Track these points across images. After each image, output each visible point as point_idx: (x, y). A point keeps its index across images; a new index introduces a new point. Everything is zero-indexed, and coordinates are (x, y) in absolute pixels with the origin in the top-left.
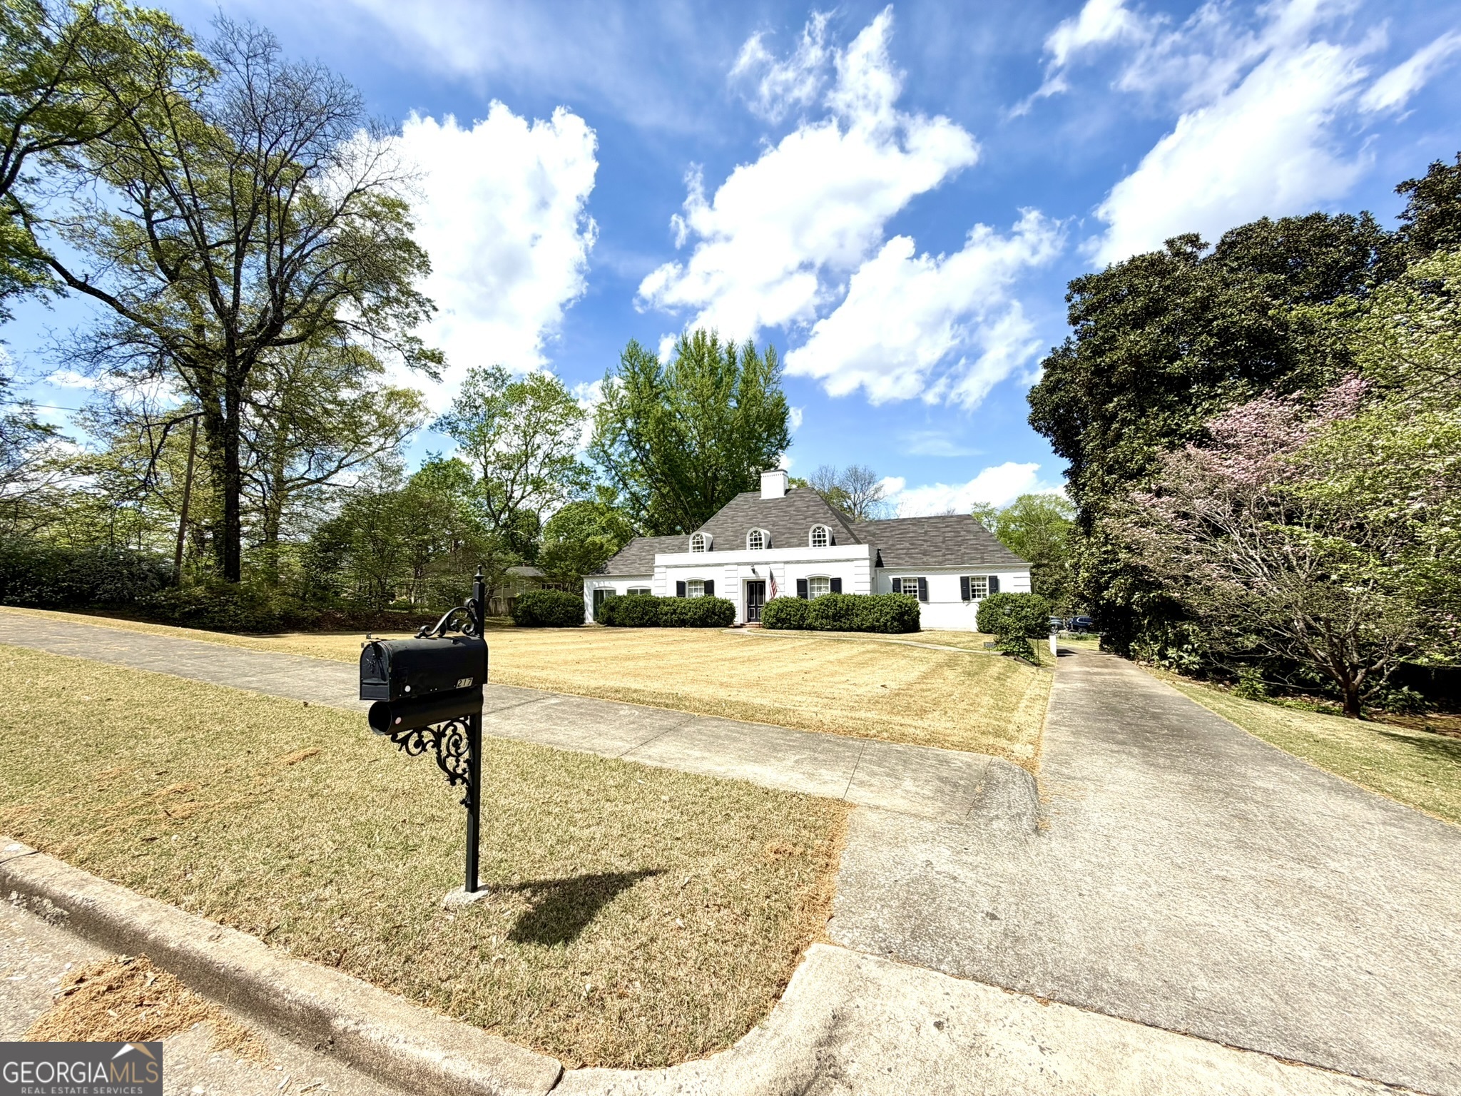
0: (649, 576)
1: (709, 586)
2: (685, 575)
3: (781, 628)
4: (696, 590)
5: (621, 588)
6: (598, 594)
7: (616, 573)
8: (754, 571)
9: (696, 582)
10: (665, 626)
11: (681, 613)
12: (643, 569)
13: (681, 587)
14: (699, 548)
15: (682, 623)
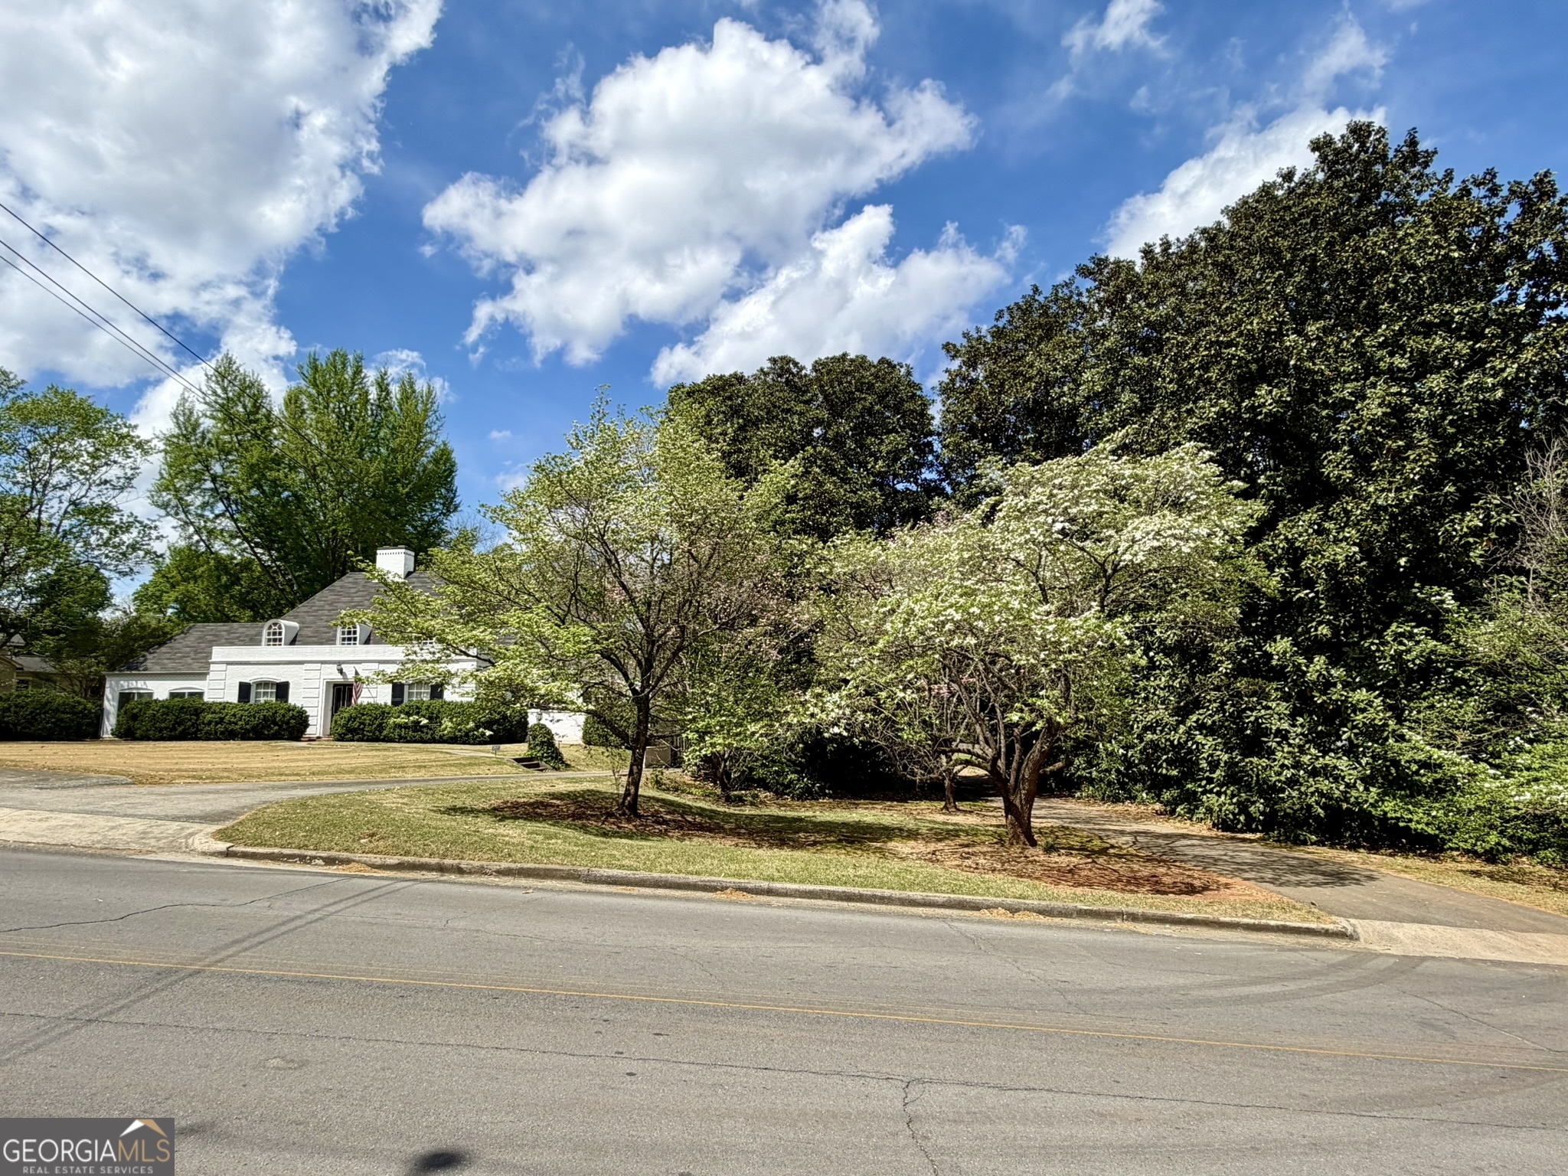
0: (202, 675)
1: (282, 689)
2: (251, 675)
3: (352, 740)
4: (265, 694)
5: (161, 690)
6: (125, 698)
7: (157, 670)
8: (341, 671)
9: (265, 684)
10: (208, 739)
11: (230, 723)
12: (196, 665)
13: (244, 690)
14: (275, 640)
15: (229, 735)
